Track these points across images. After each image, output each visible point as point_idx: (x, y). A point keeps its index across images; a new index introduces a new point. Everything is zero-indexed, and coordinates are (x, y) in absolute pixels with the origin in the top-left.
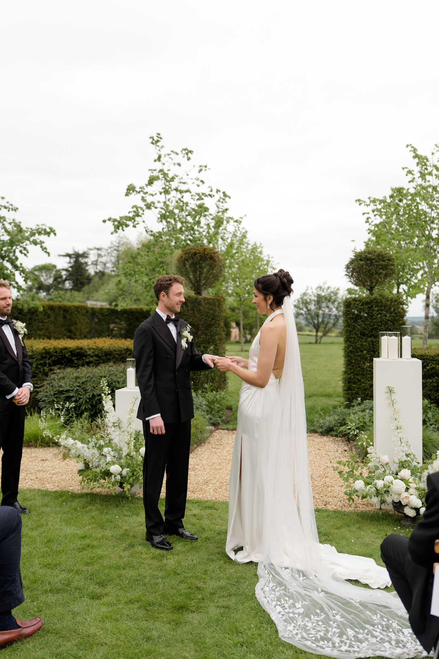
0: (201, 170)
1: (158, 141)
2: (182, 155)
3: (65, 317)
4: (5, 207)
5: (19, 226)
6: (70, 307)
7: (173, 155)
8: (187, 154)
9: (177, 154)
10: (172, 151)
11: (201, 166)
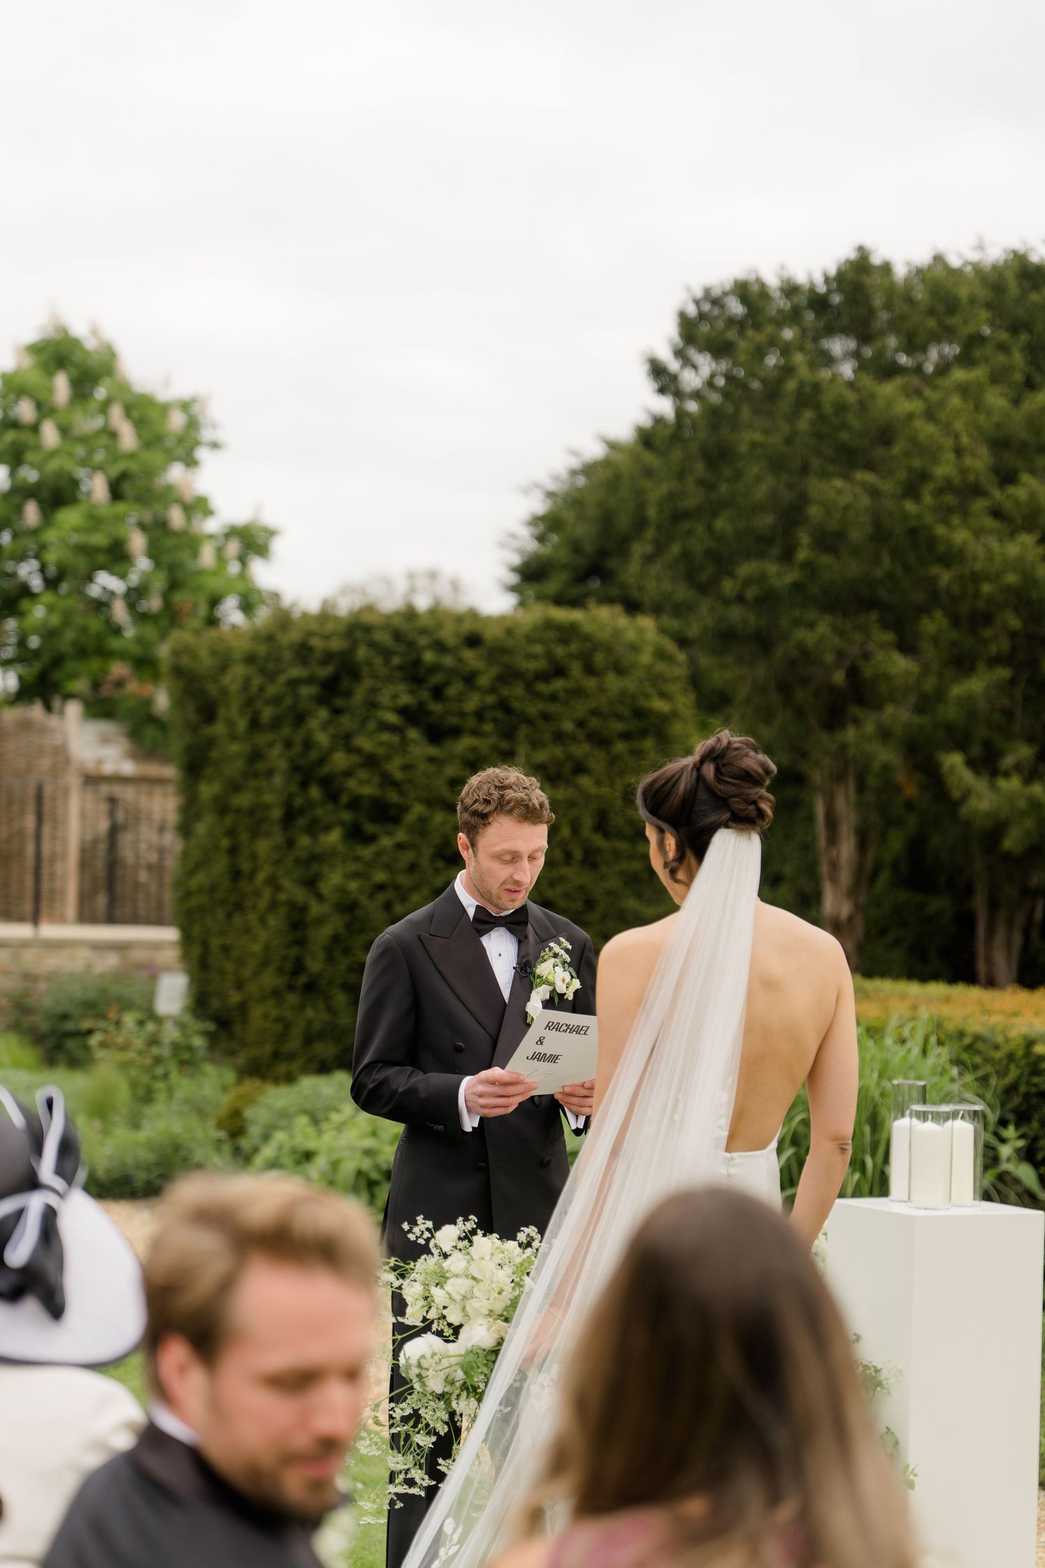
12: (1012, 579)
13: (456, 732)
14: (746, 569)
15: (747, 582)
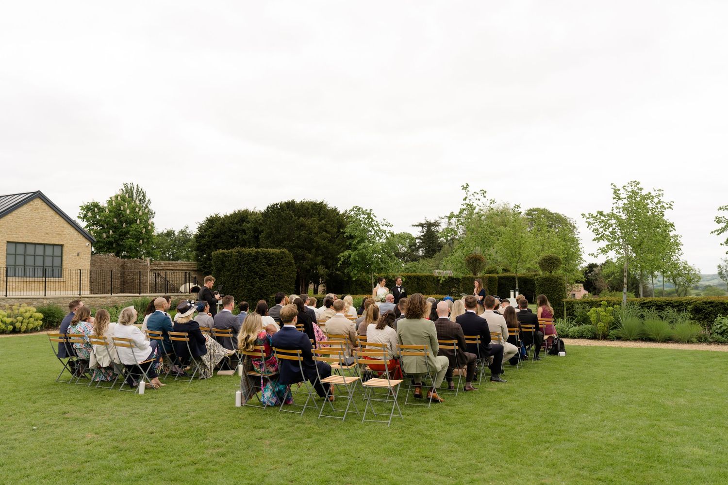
0: (491, 203)
1: (467, 187)
2: (481, 194)
3: (418, 284)
4: (386, 225)
5: (393, 234)
6: (421, 276)
7: (475, 195)
8: (484, 194)
9: (478, 194)
10: (475, 193)
11: (491, 200)
12: (325, 245)
13: (272, 265)
14: (285, 243)
15: (286, 244)
